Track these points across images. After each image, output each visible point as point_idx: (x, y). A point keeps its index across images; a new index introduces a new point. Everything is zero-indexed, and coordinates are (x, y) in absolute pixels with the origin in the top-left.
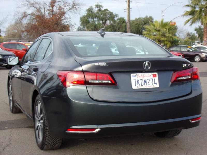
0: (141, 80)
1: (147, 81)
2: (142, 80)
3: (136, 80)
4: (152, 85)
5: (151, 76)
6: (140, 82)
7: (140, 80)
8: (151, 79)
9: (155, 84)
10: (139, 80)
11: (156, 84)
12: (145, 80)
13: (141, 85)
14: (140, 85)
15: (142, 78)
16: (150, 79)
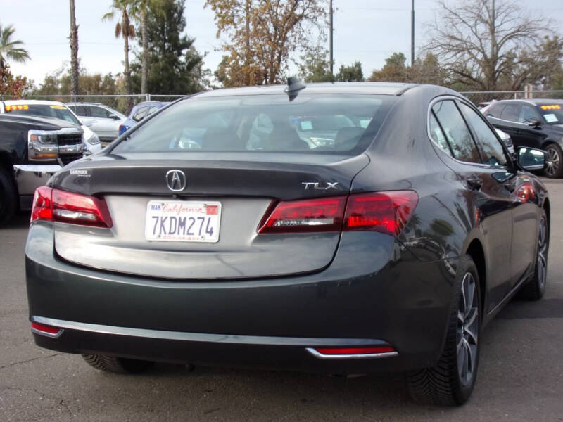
0: (171, 218)
1: (188, 223)
2: (173, 220)
3: (158, 218)
4: (200, 234)
5: (200, 209)
6: (167, 224)
7: (168, 220)
8: (199, 218)
9: (207, 232)
10: (166, 218)
11: (211, 232)
12: (182, 221)
13: (168, 231)
14: (165, 233)
15: (174, 214)
16: (196, 218)
